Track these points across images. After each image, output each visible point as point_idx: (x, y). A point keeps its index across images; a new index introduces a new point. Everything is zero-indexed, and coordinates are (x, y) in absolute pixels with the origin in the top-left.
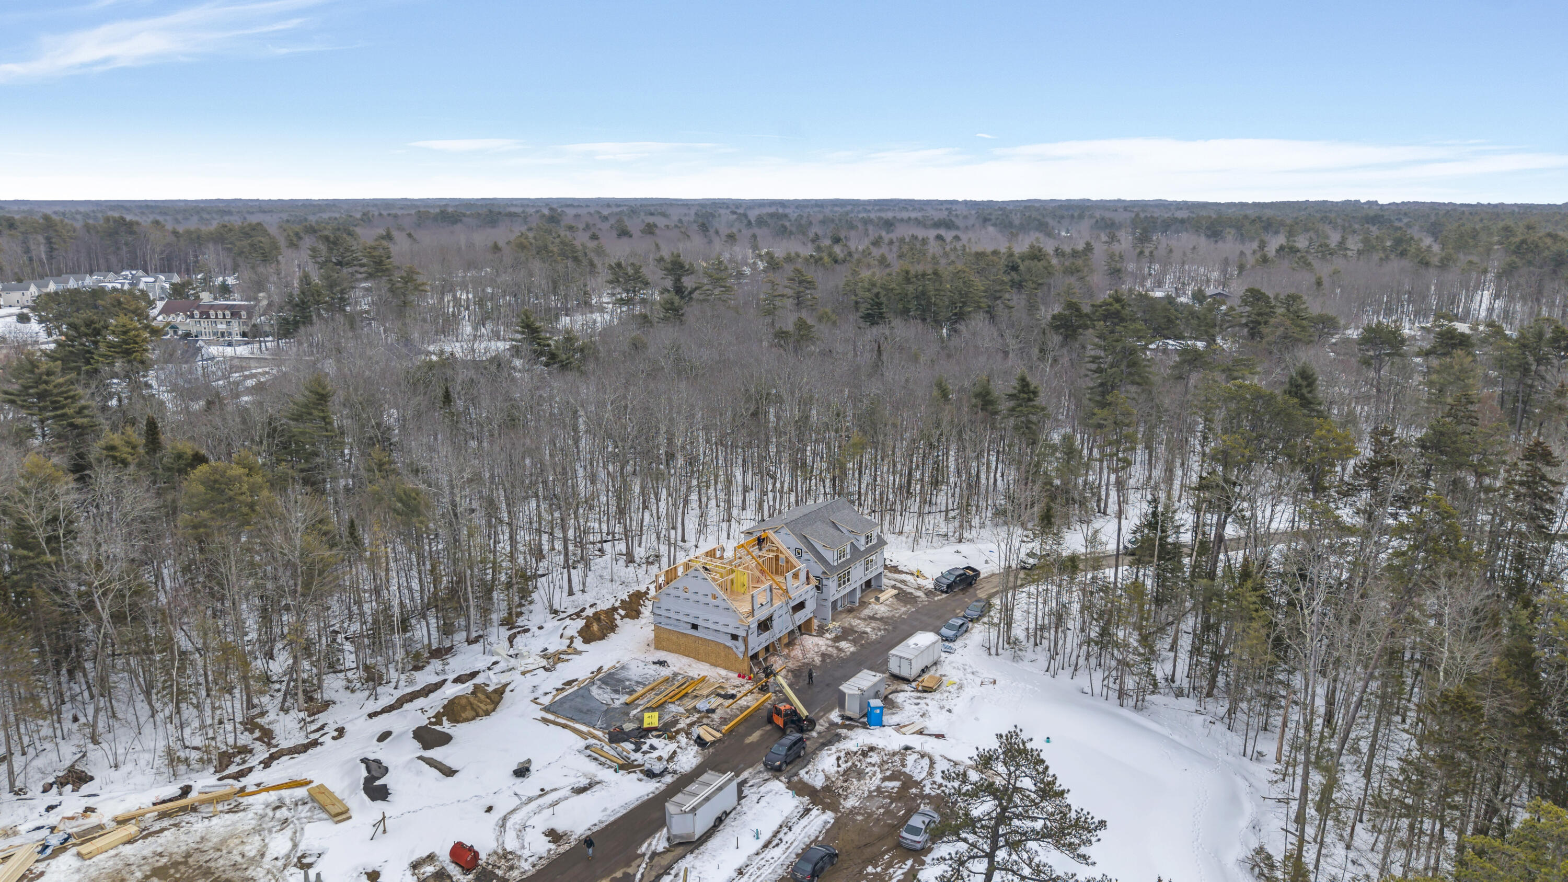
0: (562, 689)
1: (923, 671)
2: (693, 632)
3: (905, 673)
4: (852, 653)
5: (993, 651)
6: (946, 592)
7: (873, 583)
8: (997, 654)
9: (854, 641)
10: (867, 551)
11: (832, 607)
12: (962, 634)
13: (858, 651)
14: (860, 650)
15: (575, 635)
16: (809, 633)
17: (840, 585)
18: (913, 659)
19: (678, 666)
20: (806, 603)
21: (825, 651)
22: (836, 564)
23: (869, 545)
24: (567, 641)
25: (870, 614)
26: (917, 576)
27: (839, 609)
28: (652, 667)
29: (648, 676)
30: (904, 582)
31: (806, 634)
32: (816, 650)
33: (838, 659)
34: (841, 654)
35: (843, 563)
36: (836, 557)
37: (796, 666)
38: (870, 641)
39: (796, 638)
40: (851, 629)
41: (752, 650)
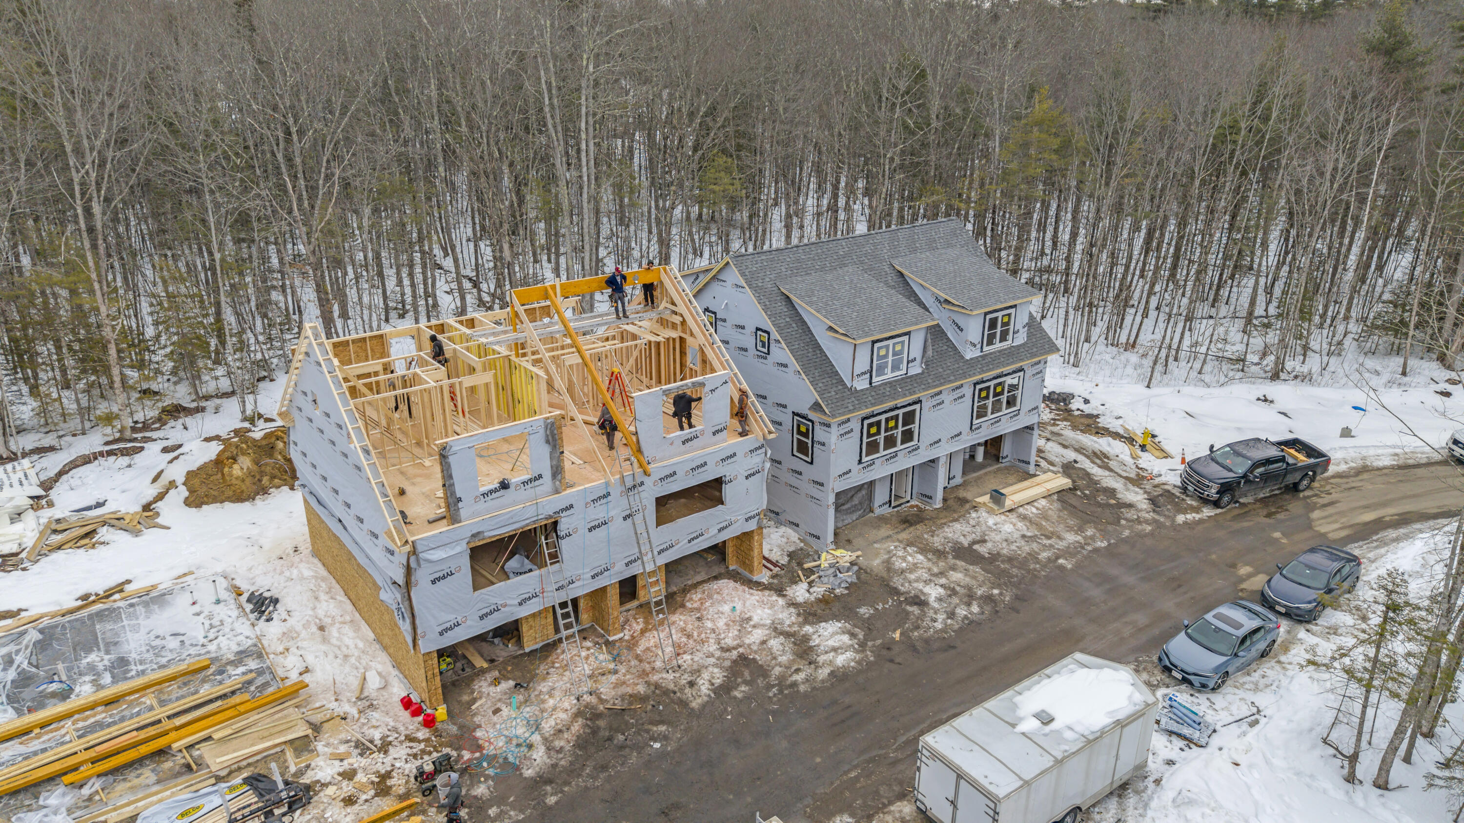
4: (839, 676)
5: (1368, 765)
6: (1216, 504)
7: (1006, 449)
8: (1382, 784)
9: (869, 626)
10: (985, 361)
11: (838, 507)
12: (1246, 668)
13: (860, 672)
14: (869, 664)
15: (180, 479)
16: (746, 573)
17: (873, 447)
18: (1008, 796)
19: (291, 622)
20: (728, 491)
21: (755, 648)
22: (861, 384)
23: (998, 346)
24: (151, 492)
25: (962, 539)
26: (1143, 448)
27: (878, 511)
28: (228, 612)
29: (173, 643)
30: (1101, 458)
31: (735, 576)
32: (729, 642)
33: (781, 691)
34: (798, 671)
35: (891, 384)
36: (862, 364)
37: (622, 697)
38: (921, 638)
39: (696, 586)
40: (883, 579)
41: (446, 630)
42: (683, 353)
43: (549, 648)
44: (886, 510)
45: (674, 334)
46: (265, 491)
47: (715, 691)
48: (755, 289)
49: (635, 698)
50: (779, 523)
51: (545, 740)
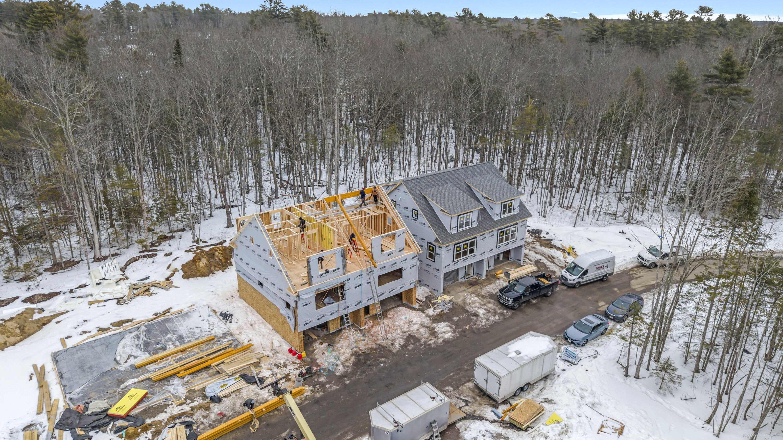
0: (109, 329)
1: (522, 389)
2: (258, 288)
3: (492, 390)
4: (446, 342)
5: (632, 371)
7: (512, 255)
8: (637, 377)
9: (457, 324)
10: (502, 221)
11: (445, 278)
12: (595, 338)
13: (454, 340)
14: (457, 337)
15: (179, 268)
16: (410, 305)
17: (458, 256)
18: (504, 376)
19: (239, 323)
20: (404, 273)
21: (415, 332)
22: (454, 232)
23: (507, 215)
24: (168, 273)
25: (493, 291)
26: (569, 254)
27: (460, 280)
28: (215, 319)
29: (198, 331)
30: (551, 258)
31: (405, 306)
32: (405, 329)
33: (425, 347)
34: (431, 340)
35: (465, 231)
36: (454, 224)
37: (368, 349)
38: (476, 328)
39: (391, 309)
40: (462, 307)
41: (306, 324)
42: (385, 219)
43: (339, 332)
44: (463, 280)
45: (382, 212)
46: (212, 272)
47: (401, 347)
48: (413, 194)
49: (372, 349)
50: (421, 285)
51: (342, 363)
